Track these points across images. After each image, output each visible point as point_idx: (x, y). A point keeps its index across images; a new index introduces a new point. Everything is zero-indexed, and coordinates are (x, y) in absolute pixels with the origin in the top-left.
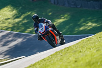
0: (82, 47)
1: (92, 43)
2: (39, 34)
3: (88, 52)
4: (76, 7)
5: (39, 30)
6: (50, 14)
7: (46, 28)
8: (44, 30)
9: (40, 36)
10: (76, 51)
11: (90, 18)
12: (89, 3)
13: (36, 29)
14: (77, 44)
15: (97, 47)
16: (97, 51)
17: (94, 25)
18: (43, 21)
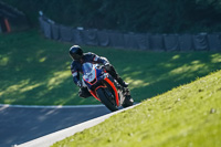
0: (112, 131)
1: (134, 123)
2: (84, 85)
3: (125, 142)
4: (99, 45)
5: (85, 77)
6: (43, 60)
7: (99, 73)
8: (94, 76)
9: (84, 90)
10: (99, 140)
11: (128, 69)
12: (125, 35)
13: (75, 74)
14: (101, 124)
15: (143, 130)
16: (144, 138)
17: (137, 83)
18: (91, 59)
